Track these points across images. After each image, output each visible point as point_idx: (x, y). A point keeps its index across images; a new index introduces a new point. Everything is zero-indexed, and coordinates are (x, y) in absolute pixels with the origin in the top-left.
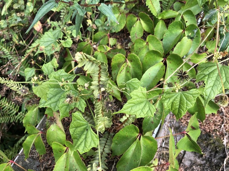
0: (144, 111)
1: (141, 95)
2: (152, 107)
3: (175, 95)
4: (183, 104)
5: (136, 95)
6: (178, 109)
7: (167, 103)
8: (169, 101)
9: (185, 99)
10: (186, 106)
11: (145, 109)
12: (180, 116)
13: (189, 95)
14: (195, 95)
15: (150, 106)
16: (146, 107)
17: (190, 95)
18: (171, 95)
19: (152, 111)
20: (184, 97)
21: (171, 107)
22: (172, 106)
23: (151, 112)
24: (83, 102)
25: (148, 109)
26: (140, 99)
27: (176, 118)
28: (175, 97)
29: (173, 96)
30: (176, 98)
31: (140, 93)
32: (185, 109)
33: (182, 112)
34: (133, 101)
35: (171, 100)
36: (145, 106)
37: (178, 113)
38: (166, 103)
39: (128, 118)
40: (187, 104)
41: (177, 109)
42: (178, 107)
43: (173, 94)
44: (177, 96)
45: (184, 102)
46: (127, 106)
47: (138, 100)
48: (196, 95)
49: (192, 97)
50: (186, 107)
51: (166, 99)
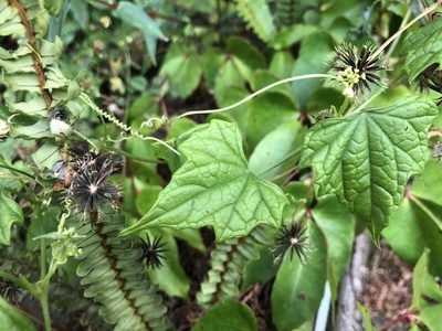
0: (241, 207)
1: (222, 152)
2: (272, 191)
3: (345, 127)
4: (384, 164)
5: (202, 151)
6: (369, 191)
7: (324, 163)
8: (329, 153)
9: (385, 138)
10: (395, 168)
11: (247, 200)
12: (383, 216)
13: (395, 119)
14: (418, 119)
15: (262, 188)
16: (250, 193)
17: (400, 120)
18: (332, 128)
19: (273, 203)
20: (379, 131)
21: (341, 183)
22: (345, 178)
23: (270, 208)
24: (10, 209)
25: (257, 199)
26: (223, 167)
27: (372, 232)
28: (347, 133)
29: (339, 133)
30: (352, 137)
31: (217, 144)
32: (395, 182)
33: (387, 198)
34: (195, 172)
35: (336, 149)
36: (243, 191)
37: (372, 209)
38: (321, 165)
39: (218, 285)
40: (397, 163)
41: (366, 189)
42: (366, 179)
43: (339, 126)
44: (354, 131)
45: (386, 151)
46: (174, 193)
47: (213, 167)
48: (423, 119)
49: (410, 127)
50: (398, 176)
51: (317, 150)
